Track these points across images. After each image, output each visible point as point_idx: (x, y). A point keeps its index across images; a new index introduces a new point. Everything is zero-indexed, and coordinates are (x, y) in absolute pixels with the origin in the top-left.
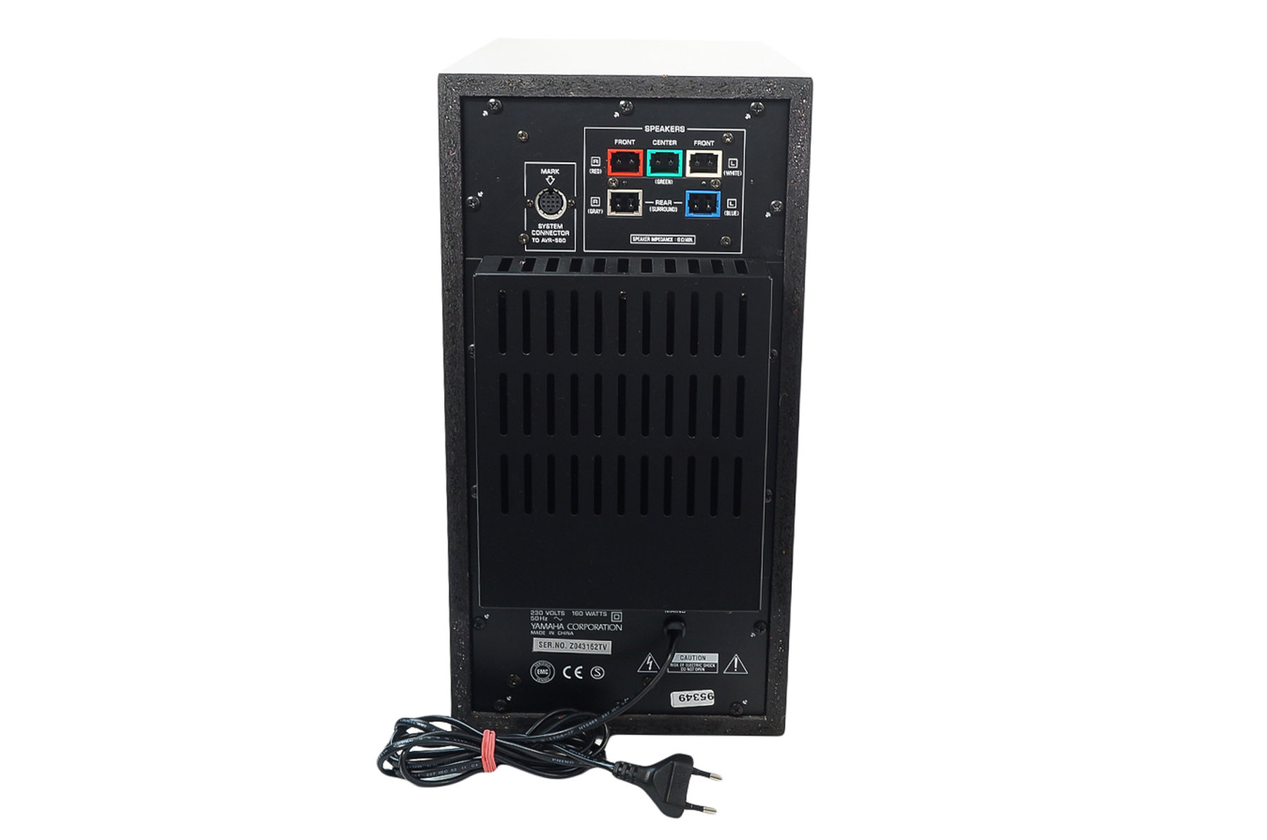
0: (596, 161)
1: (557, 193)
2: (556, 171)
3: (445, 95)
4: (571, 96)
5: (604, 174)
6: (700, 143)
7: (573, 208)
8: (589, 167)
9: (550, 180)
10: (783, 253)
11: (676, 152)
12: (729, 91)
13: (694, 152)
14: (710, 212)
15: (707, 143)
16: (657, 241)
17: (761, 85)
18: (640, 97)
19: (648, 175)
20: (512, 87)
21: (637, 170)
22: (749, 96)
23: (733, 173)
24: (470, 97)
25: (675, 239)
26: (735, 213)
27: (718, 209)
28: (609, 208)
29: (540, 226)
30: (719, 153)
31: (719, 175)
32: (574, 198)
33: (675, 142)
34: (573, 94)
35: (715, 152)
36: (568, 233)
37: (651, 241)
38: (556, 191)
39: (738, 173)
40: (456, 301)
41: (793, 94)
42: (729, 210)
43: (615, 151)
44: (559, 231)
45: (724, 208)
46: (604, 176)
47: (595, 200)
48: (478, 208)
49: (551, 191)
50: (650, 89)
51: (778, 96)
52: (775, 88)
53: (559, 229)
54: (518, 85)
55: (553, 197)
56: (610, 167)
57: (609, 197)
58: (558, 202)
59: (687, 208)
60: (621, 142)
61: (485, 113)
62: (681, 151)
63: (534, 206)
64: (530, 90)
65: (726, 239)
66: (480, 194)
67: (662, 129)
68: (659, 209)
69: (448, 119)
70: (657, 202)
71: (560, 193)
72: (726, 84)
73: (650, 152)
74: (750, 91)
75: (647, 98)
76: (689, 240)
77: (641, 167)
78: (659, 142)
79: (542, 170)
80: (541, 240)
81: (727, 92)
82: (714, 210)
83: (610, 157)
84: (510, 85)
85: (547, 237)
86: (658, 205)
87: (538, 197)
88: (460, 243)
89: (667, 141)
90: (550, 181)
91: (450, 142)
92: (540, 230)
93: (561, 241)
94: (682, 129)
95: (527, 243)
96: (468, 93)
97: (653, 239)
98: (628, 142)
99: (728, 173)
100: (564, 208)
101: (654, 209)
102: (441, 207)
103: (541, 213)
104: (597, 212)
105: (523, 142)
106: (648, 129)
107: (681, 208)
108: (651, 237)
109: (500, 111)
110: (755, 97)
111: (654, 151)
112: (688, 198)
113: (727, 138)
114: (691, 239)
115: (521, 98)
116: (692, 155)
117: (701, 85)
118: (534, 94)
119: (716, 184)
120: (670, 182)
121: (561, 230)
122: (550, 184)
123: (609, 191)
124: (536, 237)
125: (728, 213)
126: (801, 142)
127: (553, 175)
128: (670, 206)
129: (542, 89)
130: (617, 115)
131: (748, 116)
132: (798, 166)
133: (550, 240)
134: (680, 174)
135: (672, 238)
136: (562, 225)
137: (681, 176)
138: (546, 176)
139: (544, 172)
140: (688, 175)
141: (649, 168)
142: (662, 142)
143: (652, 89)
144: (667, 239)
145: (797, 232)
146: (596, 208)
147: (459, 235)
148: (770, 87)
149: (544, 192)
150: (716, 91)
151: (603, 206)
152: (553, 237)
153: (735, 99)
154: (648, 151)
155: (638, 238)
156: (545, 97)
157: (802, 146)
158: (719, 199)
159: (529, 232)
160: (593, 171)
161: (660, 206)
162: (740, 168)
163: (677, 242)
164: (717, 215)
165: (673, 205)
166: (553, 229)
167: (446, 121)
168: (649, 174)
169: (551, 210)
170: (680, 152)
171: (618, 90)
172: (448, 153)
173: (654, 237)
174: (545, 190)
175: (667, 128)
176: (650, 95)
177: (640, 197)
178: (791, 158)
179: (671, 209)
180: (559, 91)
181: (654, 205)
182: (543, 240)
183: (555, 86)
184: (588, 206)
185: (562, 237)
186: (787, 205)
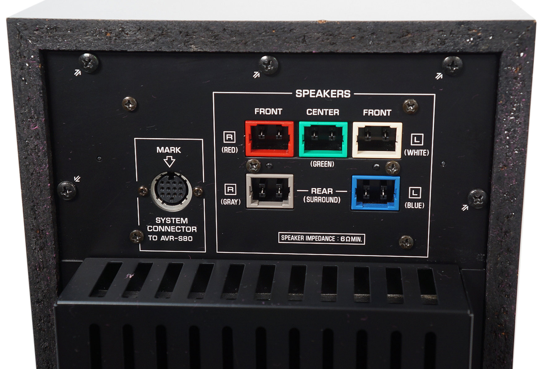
0: (229, 135)
1: (180, 176)
2: (177, 150)
3: (19, 48)
4: (192, 50)
5: (242, 154)
6: (372, 112)
7: (201, 197)
8: (220, 144)
9: (170, 161)
10: (485, 258)
11: (338, 124)
12: (413, 42)
13: (363, 125)
14: (384, 202)
15: (382, 112)
16: (314, 241)
17: (459, 32)
18: (288, 51)
19: (300, 155)
20: (110, 38)
21: (286, 148)
22: (442, 48)
23: (417, 153)
24: (54, 50)
25: (337, 239)
26: (419, 205)
27: (396, 199)
28: (249, 197)
29: (158, 220)
30: (398, 126)
31: (397, 154)
32: (201, 185)
33: (337, 112)
34: (194, 48)
35: (392, 125)
36: (194, 229)
37: (305, 241)
38: (179, 175)
39: (423, 152)
40: (49, 315)
41: (505, 45)
42: (411, 201)
43: (255, 123)
44: (183, 227)
45: (404, 198)
46: (241, 156)
47: (230, 188)
48: (75, 197)
49: (171, 174)
50: (301, 39)
51: (483, 48)
52: (479, 37)
53: (183, 225)
54: (118, 36)
55: (175, 183)
56: (248, 145)
57: (249, 184)
58: (181, 188)
59: (354, 198)
60: (263, 111)
61: (78, 72)
62: (346, 123)
63: (149, 194)
64: (135, 42)
65: (406, 240)
66: (77, 179)
67: (319, 94)
68: (316, 199)
69: (25, 81)
70: (314, 190)
71: (183, 177)
72: (408, 33)
73: (302, 125)
74: (443, 42)
75: (297, 53)
76: (356, 239)
77: (291, 145)
78: (315, 112)
79: (158, 148)
80: (159, 238)
81: (409, 43)
82: (390, 199)
83: (248, 131)
84: (108, 35)
85: (167, 234)
86: (314, 195)
87: (154, 182)
88: (51, 244)
89: (326, 110)
90: (169, 163)
91: (30, 111)
92: (158, 225)
93: (185, 239)
94: (346, 94)
95: (141, 241)
96: (49, 46)
97: (308, 238)
98: (273, 111)
99: (410, 153)
100: (190, 196)
101: (309, 199)
102: (24, 196)
103: (159, 202)
104: (234, 202)
105: (130, 111)
106: (300, 93)
107: (346, 199)
108: (305, 235)
109: (97, 70)
110: (451, 49)
111: (309, 124)
112: (354, 185)
113: (409, 105)
114: (359, 239)
115: (124, 53)
116: (360, 129)
117: (373, 34)
118: (142, 47)
119: (393, 166)
120: (330, 164)
121: (185, 225)
122: (170, 167)
123: (249, 176)
124: (153, 233)
125: (409, 205)
126: (514, 112)
127: (172, 154)
128: (330, 195)
129: (153, 40)
130: (257, 74)
131: (439, 76)
132: (509, 144)
133: (172, 238)
134: (343, 154)
135: (333, 238)
136: (186, 219)
137: (346, 156)
138: (164, 155)
139: (160, 150)
140: (357, 154)
141: (302, 146)
142: (321, 112)
143: (304, 41)
144: (328, 239)
145: (506, 232)
146: (231, 198)
147: (49, 232)
148: (472, 35)
149: (163, 176)
150: (394, 41)
151: (241, 195)
152: (176, 234)
153: (421, 53)
154: (300, 123)
155: (288, 237)
156: (156, 52)
157: (517, 117)
158: (397, 186)
159: (143, 228)
160: (226, 150)
161: (318, 195)
162: (427, 146)
163: (340, 242)
164: (394, 206)
165: (335, 195)
166: (175, 225)
167: (22, 83)
168: (302, 153)
169: (172, 198)
170: (344, 125)
171: (256, 42)
172: (29, 127)
173: (310, 235)
174: (163, 174)
175: (326, 93)
176: (300, 48)
177: (291, 184)
178: (500, 134)
179: (332, 200)
180: (175, 43)
181: (309, 194)
182: (163, 238)
183: (170, 37)
184: (221, 196)
185: (188, 234)
186: (493, 196)
